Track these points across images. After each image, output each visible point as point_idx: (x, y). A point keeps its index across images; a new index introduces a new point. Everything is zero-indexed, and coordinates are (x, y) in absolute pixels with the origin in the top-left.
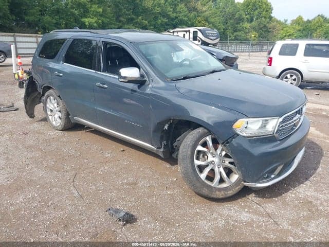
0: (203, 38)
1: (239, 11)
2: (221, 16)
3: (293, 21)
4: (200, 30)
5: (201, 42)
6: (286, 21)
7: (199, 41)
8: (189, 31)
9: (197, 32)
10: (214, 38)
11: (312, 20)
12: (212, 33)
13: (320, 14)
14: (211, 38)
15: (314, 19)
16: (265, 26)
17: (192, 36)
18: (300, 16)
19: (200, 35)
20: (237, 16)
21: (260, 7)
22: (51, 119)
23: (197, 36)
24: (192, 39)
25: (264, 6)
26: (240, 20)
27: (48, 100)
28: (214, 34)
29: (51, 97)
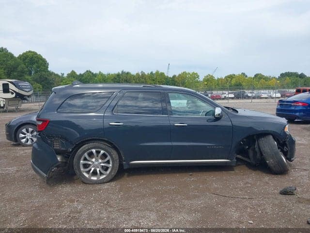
0: (17, 90)
1: (20, 65)
2: (3, 69)
3: (68, 74)
4: (11, 82)
5: (15, 94)
6: (63, 74)
7: (12, 93)
9: (8, 84)
10: (29, 90)
11: (83, 74)
12: (25, 85)
13: (88, 70)
14: (25, 90)
16: (46, 78)
17: (1, 88)
18: (73, 71)
19: (11, 87)
20: (19, 69)
21: (37, 62)
22: (86, 175)
23: (9, 89)
24: (2, 92)
25: (41, 61)
26: (23, 73)
27: (86, 155)
28: (27, 85)
29: (94, 151)
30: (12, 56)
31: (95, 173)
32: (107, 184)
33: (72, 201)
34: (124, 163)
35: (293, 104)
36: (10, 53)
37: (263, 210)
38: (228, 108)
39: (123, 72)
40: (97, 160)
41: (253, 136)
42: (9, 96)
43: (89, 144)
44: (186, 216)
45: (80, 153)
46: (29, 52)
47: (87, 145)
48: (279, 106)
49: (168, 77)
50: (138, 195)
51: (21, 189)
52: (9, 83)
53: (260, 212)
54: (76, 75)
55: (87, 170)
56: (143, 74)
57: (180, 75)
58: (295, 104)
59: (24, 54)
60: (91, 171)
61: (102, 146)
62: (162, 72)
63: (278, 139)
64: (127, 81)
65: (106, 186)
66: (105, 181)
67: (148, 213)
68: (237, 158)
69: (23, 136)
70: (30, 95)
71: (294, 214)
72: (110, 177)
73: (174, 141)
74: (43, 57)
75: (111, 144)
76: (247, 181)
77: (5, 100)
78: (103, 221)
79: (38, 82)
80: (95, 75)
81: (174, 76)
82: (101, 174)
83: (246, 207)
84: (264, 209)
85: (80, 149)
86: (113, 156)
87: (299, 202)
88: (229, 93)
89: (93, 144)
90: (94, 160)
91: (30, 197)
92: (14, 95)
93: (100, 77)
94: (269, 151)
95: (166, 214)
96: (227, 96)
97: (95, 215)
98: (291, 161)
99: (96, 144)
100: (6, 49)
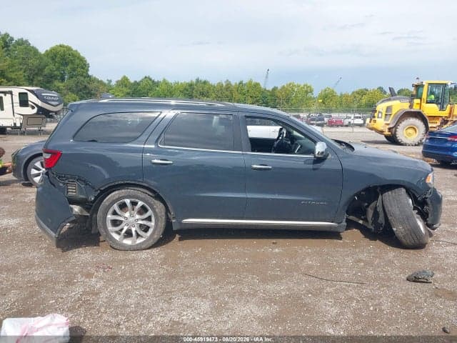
0: (39, 103)
1: (47, 65)
3: (117, 82)
4: (32, 92)
5: (36, 108)
6: (110, 81)
7: (33, 108)
8: (11, 93)
9: (26, 94)
10: (57, 103)
12: (51, 97)
14: (53, 103)
15: (141, 81)
16: (86, 87)
17: (16, 99)
18: (125, 77)
19: (32, 98)
20: (46, 71)
21: (72, 62)
22: (117, 237)
23: (27, 101)
24: (18, 104)
25: (77, 61)
26: (52, 77)
27: (116, 207)
28: (54, 97)
29: (128, 201)
30: (36, 51)
31: (129, 234)
32: (147, 251)
33: (89, 275)
34: (174, 221)
35: (449, 139)
36: (33, 47)
37: (376, 305)
38: (340, 142)
39: (197, 80)
40: (132, 215)
41: (376, 187)
42: (28, 111)
43: (120, 191)
44: (255, 309)
45: (107, 204)
46: (61, 46)
47: (117, 192)
48: (427, 141)
49: (265, 90)
50: (188, 270)
51: (19, 254)
52: (28, 92)
53: (371, 308)
54: (129, 82)
55: (117, 229)
56: (228, 84)
57: (283, 87)
58: (453, 139)
59: (53, 50)
60: (124, 231)
61: (140, 194)
62: (258, 82)
63: (414, 195)
64: (204, 94)
65: (144, 255)
66: (143, 246)
67: (198, 301)
68: (348, 221)
69: (36, 172)
70: (59, 111)
71: (426, 315)
72: (151, 242)
73: (250, 192)
74: (82, 55)
75: (154, 192)
76: (361, 256)
77: (22, 117)
78: (128, 310)
79: (73, 92)
80: (156, 84)
81: (275, 89)
82: (138, 235)
83: (351, 299)
84: (380, 304)
85: (107, 198)
86: (157, 210)
87: (437, 295)
88: (355, 117)
89: (126, 190)
90: (127, 215)
91: (31, 265)
92: (35, 110)
93: (164, 87)
94: (398, 213)
95: (226, 303)
96: (352, 122)
97: (119, 300)
98: (434, 229)
99: (131, 191)
100: (27, 41)
